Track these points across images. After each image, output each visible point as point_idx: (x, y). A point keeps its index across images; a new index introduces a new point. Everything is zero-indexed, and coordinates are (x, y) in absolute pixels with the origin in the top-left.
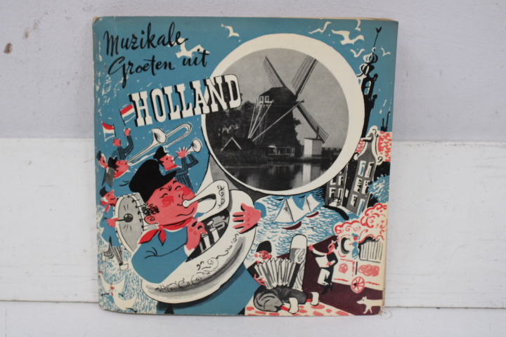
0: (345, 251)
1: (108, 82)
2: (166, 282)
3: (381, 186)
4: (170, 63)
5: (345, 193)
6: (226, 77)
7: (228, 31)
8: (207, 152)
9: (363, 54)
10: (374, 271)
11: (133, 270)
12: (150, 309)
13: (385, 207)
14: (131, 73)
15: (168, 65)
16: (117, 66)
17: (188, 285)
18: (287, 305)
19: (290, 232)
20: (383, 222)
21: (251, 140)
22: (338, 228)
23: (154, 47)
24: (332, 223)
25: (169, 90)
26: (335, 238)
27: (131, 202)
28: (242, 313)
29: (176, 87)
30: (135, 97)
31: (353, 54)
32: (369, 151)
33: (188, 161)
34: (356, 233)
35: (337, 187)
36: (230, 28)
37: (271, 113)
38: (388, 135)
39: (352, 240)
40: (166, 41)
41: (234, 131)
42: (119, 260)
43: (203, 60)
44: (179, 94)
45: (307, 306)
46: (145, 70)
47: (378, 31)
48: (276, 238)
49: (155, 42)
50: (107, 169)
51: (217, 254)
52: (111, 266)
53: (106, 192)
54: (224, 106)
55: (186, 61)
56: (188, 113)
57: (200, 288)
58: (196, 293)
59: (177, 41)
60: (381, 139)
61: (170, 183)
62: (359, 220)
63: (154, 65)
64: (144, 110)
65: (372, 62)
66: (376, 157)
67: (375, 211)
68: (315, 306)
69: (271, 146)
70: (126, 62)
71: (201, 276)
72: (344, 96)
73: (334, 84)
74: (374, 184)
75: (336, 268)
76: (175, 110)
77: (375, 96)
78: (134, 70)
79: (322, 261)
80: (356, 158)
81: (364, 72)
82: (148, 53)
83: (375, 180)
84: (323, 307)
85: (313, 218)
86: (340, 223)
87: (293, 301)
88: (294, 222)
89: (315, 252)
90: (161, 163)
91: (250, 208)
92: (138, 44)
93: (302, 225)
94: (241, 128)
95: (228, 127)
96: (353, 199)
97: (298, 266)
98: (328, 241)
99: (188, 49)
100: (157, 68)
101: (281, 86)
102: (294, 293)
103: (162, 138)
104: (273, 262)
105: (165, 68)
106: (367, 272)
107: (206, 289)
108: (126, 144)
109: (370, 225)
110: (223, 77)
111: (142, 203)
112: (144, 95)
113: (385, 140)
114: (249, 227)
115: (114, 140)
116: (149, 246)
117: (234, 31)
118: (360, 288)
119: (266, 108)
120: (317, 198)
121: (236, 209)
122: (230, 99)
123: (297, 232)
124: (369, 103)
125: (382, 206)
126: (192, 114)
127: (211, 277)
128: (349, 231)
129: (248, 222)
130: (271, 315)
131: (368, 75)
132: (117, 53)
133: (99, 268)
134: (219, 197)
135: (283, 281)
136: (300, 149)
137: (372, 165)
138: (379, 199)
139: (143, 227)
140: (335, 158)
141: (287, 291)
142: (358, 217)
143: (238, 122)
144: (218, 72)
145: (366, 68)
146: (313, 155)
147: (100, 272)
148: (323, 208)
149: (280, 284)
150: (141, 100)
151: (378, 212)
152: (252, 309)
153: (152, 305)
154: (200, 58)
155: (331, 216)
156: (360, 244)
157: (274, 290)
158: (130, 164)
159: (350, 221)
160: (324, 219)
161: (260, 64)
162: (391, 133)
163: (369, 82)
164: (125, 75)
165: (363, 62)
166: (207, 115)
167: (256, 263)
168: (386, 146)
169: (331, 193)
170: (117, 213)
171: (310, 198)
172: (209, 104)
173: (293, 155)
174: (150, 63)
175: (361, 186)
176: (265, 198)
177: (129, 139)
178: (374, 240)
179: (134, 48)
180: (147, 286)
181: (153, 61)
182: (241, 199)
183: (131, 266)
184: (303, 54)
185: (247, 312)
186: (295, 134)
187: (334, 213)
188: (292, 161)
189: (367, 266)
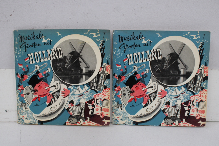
0: (194, 105)
1: (119, 51)
3: (205, 84)
4: (140, 45)
5: (193, 86)
6: (157, 49)
7: (158, 35)
8: (150, 73)
9: (200, 42)
10: (203, 112)
12: (131, 124)
13: (206, 91)
15: (139, 46)
16: (123, 46)
17: (143, 116)
19: (176, 98)
20: (206, 95)
21: (164, 69)
22: (191, 97)
23: (135, 40)
25: (139, 53)
27: (125, 89)
28: (160, 125)
29: (141, 52)
30: (128, 56)
32: (201, 73)
33: (144, 76)
35: (191, 84)
36: (159, 34)
37: (171, 61)
38: (207, 67)
39: (196, 102)
40: (139, 38)
41: (159, 66)
42: (121, 108)
43: (150, 44)
44: (142, 54)
45: (181, 123)
46: (132, 47)
47: (204, 35)
48: (172, 100)
49: (135, 38)
50: (118, 79)
51: (152, 106)
52: (118, 110)
53: (117, 86)
54: (156, 58)
55: (144, 44)
57: (147, 117)
59: (142, 38)
60: (205, 69)
61: (139, 83)
62: (198, 95)
63: (134, 46)
64: (131, 60)
65: (202, 45)
66: (203, 74)
67: (203, 92)
68: (184, 123)
69: (171, 71)
70: (126, 45)
71: (147, 113)
72: (193, 55)
73: (190, 51)
74: (203, 83)
75: (191, 110)
76: (141, 60)
77: (203, 55)
78: (128, 47)
79: (186, 108)
80: (197, 75)
81: (200, 48)
82: (133, 42)
83: (203, 82)
84: (186, 124)
85: (183, 94)
87: (177, 121)
88: (177, 95)
89: (184, 105)
90: (136, 76)
91: (164, 91)
92: (130, 39)
93: (180, 96)
94: (161, 65)
95: (157, 65)
96: (196, 88)
97: (178, 110)
98: (188, 101)
101: (174, 52)
102: (177, 119)
103: (136, 69)
104: (170, 108)
105: (138, 46)
106: (201, 112)
107: (149, 117)
108: (125, 71)
109: (202, 96)
111: (129, 89)
112: (131, 55)
113: (206, 69)
114: (163, 97)
115: (121, 70)
116: (131, 103)
117: (160, 35)
118: (199, 118)
119: (169, 59)
120: (185, 88)
121: (159, 91)
122: (158, 56)
124: (201, 57)
125: (205, 90)
126: (146, 61)
127: (150, 113)
128: (195, 98)
129: (163, 95)
131: (201, 49)
132: (123, 42)
134: (154, 87)
135: (174, 115)
136: (180, 72)
137: (202, 77)
138: (205, 88)
139: (129, 97)
140: (190, 75)
141: (175, 118)
143: (160, 63)
144: (155, 48)
145: (200, 46)
146: (184, 74)
148: (186, 91)
149: (173, 116)
150: (130, 57)
151: (204, 92)
152: (164, 124)
157: (171, 118)
158: (126, 77)
159: (195, 95)
160: (187, 94)
161: (168, 45)
162: (208, 67)
163: (201, 51)
164: (125, 49)
165: (200, 44)
166: (151, 61)
167: (165, 109)
168: (206, 71)
169: (189, 86)
170: (121, 93)
171: (183, 88)
172: (152, 58)
173: (177, 74)
174: (133, 45)
175: (198, 84)
176: (168, 88)
177: (126, 69)
178: (203, 102)
179: (128, 40)
180: (130, 116)
181: (134, 44)
182: (161, 88)
183: (125, 110)
184: (181, 42)
185: (162, 125)
186: (178, 67)
188: (177, 76)
189: (201, 110)
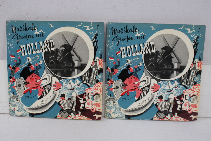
0: (186, 99)
1: (112, 44)
2: (128, 109)
3: (198, 78)
4: (133, 38)
5: (186, 80)
6: (151, 43)
8: (143, 67)
10: (195, 106)
11: (118, 105)
13: (199, 85)
14: (120, 41)
15: (132, 39)
16: (116, 38)
17: (136, 110)
18: (167, 117)
19: (169, 93)
20: (198, 90)
21: (158, 63)
22: (184, 92)
23: (128, 33)
24: (182, 90)
25: (132, 47)
26: (183, 95)
27: (118, 83)
29: (134, 46)
30: (121, 49)
31: (191, 36)
32: (195, 67)
34: (190, 93)
35: (184, 78)
38: (201, 62)
39: (189, 96)
40: (132, 31)
41: (152, 60)
43: (144, 37)
44: (136, 48)
45: (174, 117)
46: (125, 40)
47: (199, 29)
48: (164, 94)
49: (128, 31)
50: (110, 72)
51: (145, 99)
54: (150, 52)
55: (138, 37)
56: (138, 54)
57: (139, 111)
58: (138, 112)
59: (135, 31)
60: (199, 63)
62: (191, 89)
63: (128, 38)
64: (124, 53)
65: (197, 39)
66: (197, 69)
67: (196, 86)
69: (164, 65)
70: (119, 37)
71: (140, 106)
72: (188, 50)
73: (185, 45)
74: (196, 77)
76: (134, 53)
77: (198, 50)
78: (121, 40)
80: (190, 69)
81: (194, 42)
82: (126, 34)
83: (196, 76)
84: (178, 118)
85: (176, 88)
86: (185, 90)
88: (170, 89)
90: (129, 70)
91: (156, 85)
95: (151, 59)
96: (189, 82)
97: (171, 104)
98: (181, 96)
99: (139, 33)
100: (129, 39)
101: (168, 46)
103: (130, 62)
105: (131, 39)
106: (193, 106)
107: (141, 111)
109: (194, 91)
110: (150, 43)
112: (124, 48)
113: (200, 64)
114: (156, 91)
116: (123, 97)
118: (191, 112)
119: (163, 53)
121: (152, 85)
122: (152, 50)
123: (171, 93)
124: (195, 52)
127: (143, 107)
128: (188, 93)
130: (162, 120)
131: (195, 43)
132: (116, 34)
133: (105, 105)
134: (147, 81)
136: (173, 66)
137: (195, 71)
138: (197, 82)
139: (122, 90)
140: (184, 69)
142: (190, 88)
143: (154, 57)
144: (148, 41)
145: (195, 40)
146: (177, 68)
147: (105, 106)
148: (179, 85)
149: (165, 110)
150: (123, 49)
151: (197, 86)
152: (156, 118)
153: (124, 116)
154: (143, 36)
155: (182, 88)
156: (191, 97)
159: (188, 89)
160: (180, 89)
161: (162, 39)
162: (202, 61)
165: (194, 38)
166: (144, 55)
168: (200, 65)
169: (182, 80)
170: (113, 86)
171: (176, 82)
172: (145, 51)
173: (171, 68)
174: (127, 38)
175: (192, 78)
176: (161, 81)
178: (195, 96)
179: (122, 33)
180: (122, 110)
181: (128, 37)
182: (154, 82)
184: (176, 36)
185: (154, 119)
186: (172, 61)
187: (183, 87)
188: (170, 70)
189: (193, 105)
